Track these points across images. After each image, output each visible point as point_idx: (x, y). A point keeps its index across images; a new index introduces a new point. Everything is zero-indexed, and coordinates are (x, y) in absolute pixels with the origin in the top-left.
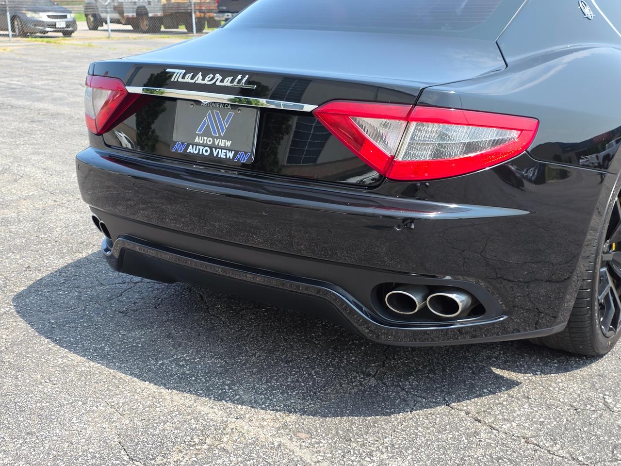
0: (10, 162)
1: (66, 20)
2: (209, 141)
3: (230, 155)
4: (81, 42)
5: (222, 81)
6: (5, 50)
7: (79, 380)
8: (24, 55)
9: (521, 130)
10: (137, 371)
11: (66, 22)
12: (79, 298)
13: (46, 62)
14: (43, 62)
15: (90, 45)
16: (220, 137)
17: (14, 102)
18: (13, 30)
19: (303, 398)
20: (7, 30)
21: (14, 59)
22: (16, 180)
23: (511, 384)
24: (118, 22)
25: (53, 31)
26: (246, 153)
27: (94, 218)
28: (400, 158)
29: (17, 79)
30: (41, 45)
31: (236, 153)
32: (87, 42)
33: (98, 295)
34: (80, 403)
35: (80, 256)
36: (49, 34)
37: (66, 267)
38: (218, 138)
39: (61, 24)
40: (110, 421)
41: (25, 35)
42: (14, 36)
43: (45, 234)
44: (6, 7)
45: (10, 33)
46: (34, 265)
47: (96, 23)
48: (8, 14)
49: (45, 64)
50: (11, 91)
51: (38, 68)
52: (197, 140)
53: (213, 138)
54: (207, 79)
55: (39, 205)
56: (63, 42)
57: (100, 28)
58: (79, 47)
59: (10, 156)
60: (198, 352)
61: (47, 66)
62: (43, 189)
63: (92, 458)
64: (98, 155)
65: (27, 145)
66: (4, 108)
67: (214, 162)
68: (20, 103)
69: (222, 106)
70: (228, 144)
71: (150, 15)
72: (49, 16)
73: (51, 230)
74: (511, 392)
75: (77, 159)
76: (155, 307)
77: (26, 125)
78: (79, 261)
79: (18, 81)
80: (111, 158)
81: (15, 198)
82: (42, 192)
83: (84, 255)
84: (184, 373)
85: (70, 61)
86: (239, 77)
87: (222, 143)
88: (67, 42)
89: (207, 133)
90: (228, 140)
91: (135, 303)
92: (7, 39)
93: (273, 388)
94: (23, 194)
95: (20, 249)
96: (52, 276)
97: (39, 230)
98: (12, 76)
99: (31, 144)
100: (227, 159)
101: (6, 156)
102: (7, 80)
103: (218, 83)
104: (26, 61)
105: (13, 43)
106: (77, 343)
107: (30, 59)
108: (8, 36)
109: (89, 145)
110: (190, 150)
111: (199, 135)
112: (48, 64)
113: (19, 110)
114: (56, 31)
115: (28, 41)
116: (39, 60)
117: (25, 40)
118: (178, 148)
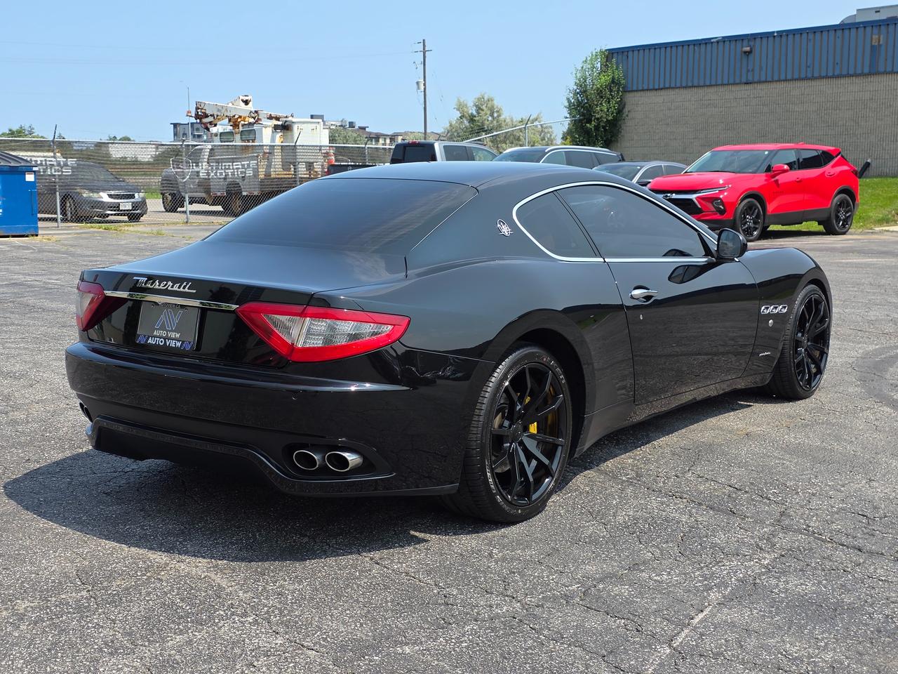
0: (29, 368)
1: (132, 200)
2: (164, 334)
3: (179, 344)
4: (148, 229)
5: (172, 287)
6: (49, 239)
7: (54, 538)
8: (72, 246)
9: (394, 325)
10: (106, 533)
11: (133, 203)
12: (70, 483)
13: (97, 256)
14: (93, 256)
15: (159, 234)
16: (172, 331)
17: (47, 304)
18: (64, 213)
19: (240, 550)
20: (56, 213)
21: (58, 252)
22: (31, 386)
23: (420, 541)
24: (203, 201)
25: (115, 215)
26: (190, 343)
27: (81, 404)
28: (300, 345)
29: (57, 277)
30: (98, 232)
31: (183, 342)
32: (155, 229)
33: (88, 482)
34: (51, 552)
35: (81, 451)
36: (110, 218)
37: (64, 459)
38: (170, 331)
39: (126, 205)
40: (72, 562)
41: (79, 219)
42: (64, 220)
43: (50, 433)
44: (55, 186)
45: (60, 216)
46: (33, 458)
47: (174, 203)
48: (58, 193)
49: (95, 259)
50: (46, 291)
51: (85, 263)
52: (155, 333)
53: (167, 331)
54: (162, 285)
55: (51, 408)
56: (126, 228)
57: (179, 209)
58: (146, 235)
59: (30, 362)
60: (163, 520)
61: (96, 261)
62: (58, 394)
63: (52, 583)
64: (86, 348)
65: (51, 351)
66: (34, 312)
67: (166, 350)
68: (54, 305)
69: (174, 306)
70: (178, 335)
71: (244, 194)
72: (110, 196)
73: (57, 429)
74: (417, 546)
75: (66, 352)
76: (138, 490)
77: (55, 330)
78: (78, 455)
79: (57, 280)
80: (94, 350)
81: (27, 401)
82: (56, 396)
83: (84, 450)
84: (145, 534)
85: (127, 254)
86: (185, 284)
87: (173, 335)
88: (131, 229)
89: (163, 328)
90: (178, 333)
91: (119, 487)
92: (55, 224)
93: (218, 543)
94: (36, 397)
95: (22, 445)
96: (50, 466)
97: (45, 430)
98: (52, 273)
99: (56, 350)
100: (176, 348)
101: (26, 362)
102: (44, 279)
103: (169, 288)
104: (73, 255)
105: (62, 230)
106: (59, 514)
107: (79, 251)
108: (55, 220)
109: (78, 340)
110: (150, 341)
111: (157, 329)
112: (99, 259)
113: (51, 314)
114: (118, 215)
115: (81, 228)
116: (90, 253)
117: (77, 226)
118: (141, 340)
